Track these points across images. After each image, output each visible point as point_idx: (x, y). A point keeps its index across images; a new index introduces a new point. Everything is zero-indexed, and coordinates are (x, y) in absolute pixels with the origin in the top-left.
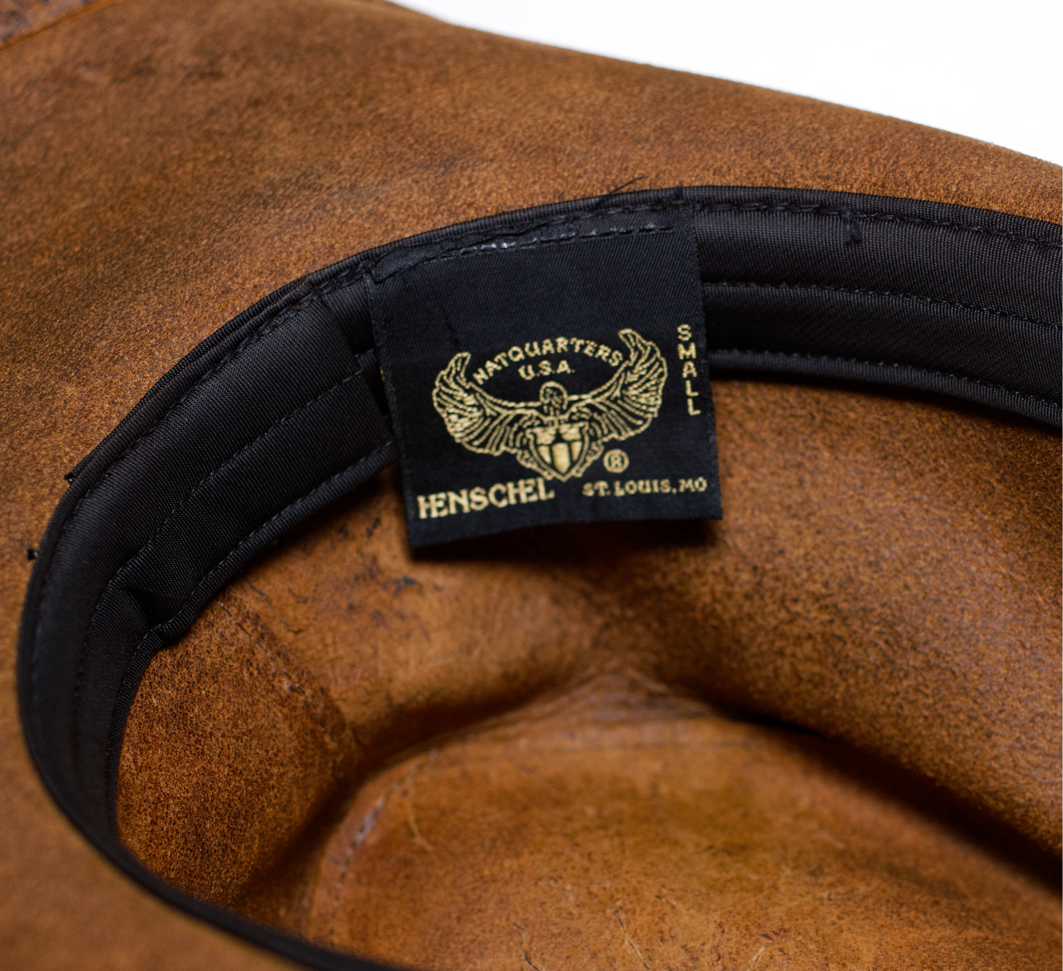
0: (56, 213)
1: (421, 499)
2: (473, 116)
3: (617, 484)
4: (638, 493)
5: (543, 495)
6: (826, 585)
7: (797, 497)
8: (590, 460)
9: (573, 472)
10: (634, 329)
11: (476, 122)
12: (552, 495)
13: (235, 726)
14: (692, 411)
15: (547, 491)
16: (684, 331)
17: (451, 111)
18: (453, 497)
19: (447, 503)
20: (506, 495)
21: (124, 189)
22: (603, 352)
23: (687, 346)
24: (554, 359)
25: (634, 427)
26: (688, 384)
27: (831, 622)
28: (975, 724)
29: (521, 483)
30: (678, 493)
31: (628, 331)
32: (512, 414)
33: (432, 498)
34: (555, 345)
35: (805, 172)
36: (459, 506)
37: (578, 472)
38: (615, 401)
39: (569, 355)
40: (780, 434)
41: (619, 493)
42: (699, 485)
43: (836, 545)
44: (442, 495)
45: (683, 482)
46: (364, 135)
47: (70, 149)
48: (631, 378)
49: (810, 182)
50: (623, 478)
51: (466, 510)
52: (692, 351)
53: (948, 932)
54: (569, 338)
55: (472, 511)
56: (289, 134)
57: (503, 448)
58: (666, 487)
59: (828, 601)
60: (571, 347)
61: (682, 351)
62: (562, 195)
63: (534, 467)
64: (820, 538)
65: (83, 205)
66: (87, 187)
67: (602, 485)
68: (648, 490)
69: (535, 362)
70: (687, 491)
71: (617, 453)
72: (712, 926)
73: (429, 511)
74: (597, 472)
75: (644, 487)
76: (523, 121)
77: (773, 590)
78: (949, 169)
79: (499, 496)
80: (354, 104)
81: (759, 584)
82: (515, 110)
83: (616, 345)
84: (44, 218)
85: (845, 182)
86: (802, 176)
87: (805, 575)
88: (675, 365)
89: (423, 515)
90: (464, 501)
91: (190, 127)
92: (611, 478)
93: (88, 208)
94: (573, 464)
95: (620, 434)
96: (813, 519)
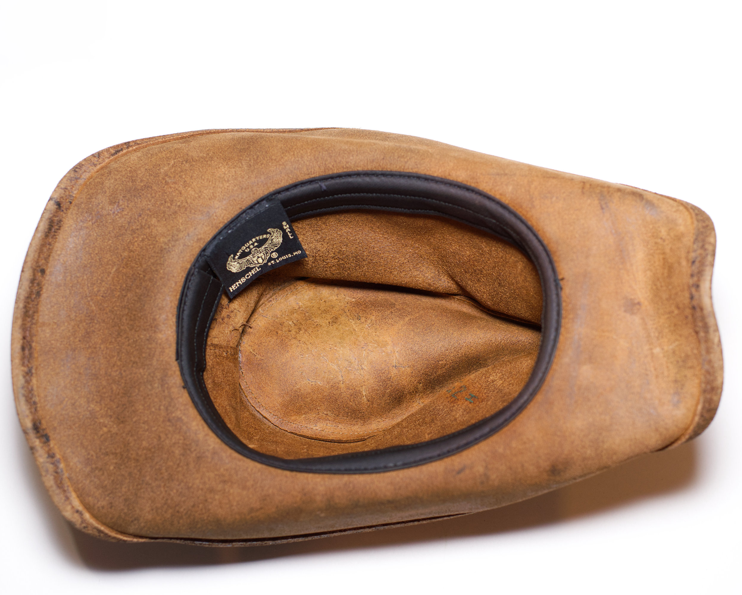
0: (108, 276)
1: (230, 288)
2: (204, 195)
3: (277, 260)
4: (283, 259)
5: (258, 270)
6: (334, 254)
7: (319, 237)
8: (267, 258)
9: (264, 262)
10: (271, 228)
11: (206, 196)
12: (260, 269)
13: (224, 374)
14: (291, 238)
15: (259, 269)
16: (284, 223)
17: (197, 195)
18: (237, 283)
19: (236, 285)
20: (250, 275)
21: (122, 260)
22: (265, 236)
23: (286, 226)
24: (253, 244)
25: (276, 246)
26: (289, 233)
27: (339, 261)
28: (387, 271)
29: (252, 271)
30: (294, 256)
31: (270, 229)
32: (246, 260)
33: (233, 286)
34: (252, 241)
35: (302, 175)
36: (239, 284)
37: (265, 262)
38: (270, 244)
39: (257, 241)
40: (309, 225)
41: (278, 261)
42: (299, 252)
43: (334, 245)
44: (235, 284)
45: (294, 253)
46: (179, 215)
47: (97, 252)
48: (273, 238)
49: (304, 177)
50: (278, 258)
51: (241, 284)
52: (288, 226)
53: (402, 322)
54: (255, 238)
55: (243, 283)
56: (158, 223)
57: (246, 267)
58: (290, 256)
59: (336, 257)
60: (256, 239)
61: (285, 227)
62: (241, 208)
63: (254, 266)
64: (328, 244)
65: (114, 270)
66: (110, 262)
67: (273, 262)
68: (285, 258)
69: (249, 247)
70: (296, 254)
71: (274, 253)
72: (348, 351)
73: (233, 289)
74: (270, 259)
75: (284, 258)
76: (218, 191)
77: (320, 259)
78: (341, 161)
79: (248, 276)
80: (169, 205)
81: (316, 259)
82: (214, 187)
83: (267, 233)
84: (106, 278)
85: (314, 173)
86: (302, 176)
87: (327, 253)
88: (284, 231)
89: (232, 291)
90: (240, 282)
91: (126, 230)
92: (274, 259)
93: (116, 270)
94: (263, 260)
95: (273, 249)
96: (326, 241)
